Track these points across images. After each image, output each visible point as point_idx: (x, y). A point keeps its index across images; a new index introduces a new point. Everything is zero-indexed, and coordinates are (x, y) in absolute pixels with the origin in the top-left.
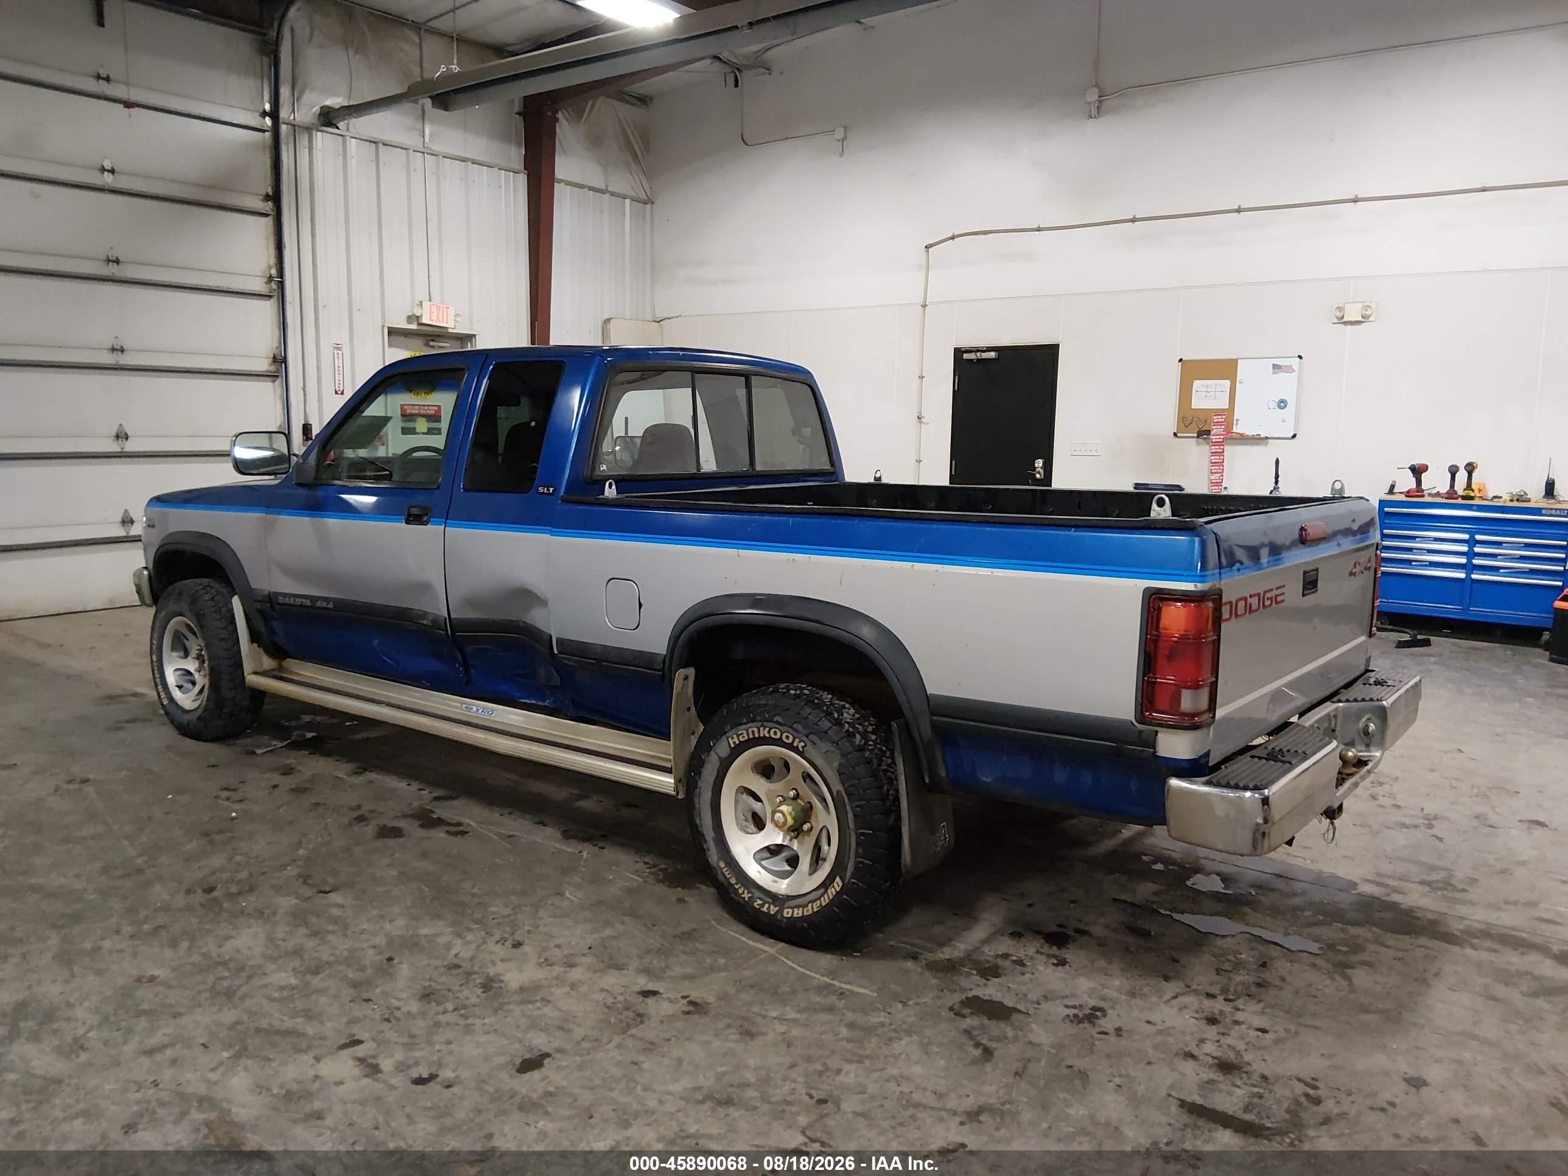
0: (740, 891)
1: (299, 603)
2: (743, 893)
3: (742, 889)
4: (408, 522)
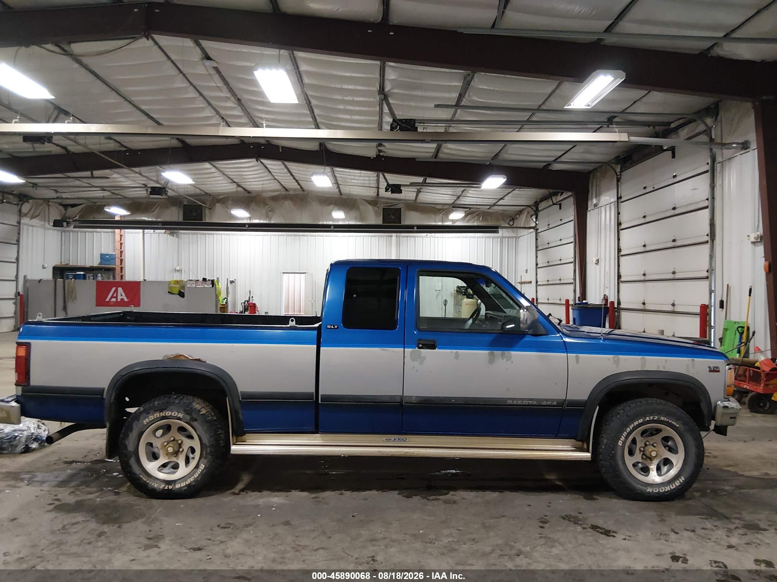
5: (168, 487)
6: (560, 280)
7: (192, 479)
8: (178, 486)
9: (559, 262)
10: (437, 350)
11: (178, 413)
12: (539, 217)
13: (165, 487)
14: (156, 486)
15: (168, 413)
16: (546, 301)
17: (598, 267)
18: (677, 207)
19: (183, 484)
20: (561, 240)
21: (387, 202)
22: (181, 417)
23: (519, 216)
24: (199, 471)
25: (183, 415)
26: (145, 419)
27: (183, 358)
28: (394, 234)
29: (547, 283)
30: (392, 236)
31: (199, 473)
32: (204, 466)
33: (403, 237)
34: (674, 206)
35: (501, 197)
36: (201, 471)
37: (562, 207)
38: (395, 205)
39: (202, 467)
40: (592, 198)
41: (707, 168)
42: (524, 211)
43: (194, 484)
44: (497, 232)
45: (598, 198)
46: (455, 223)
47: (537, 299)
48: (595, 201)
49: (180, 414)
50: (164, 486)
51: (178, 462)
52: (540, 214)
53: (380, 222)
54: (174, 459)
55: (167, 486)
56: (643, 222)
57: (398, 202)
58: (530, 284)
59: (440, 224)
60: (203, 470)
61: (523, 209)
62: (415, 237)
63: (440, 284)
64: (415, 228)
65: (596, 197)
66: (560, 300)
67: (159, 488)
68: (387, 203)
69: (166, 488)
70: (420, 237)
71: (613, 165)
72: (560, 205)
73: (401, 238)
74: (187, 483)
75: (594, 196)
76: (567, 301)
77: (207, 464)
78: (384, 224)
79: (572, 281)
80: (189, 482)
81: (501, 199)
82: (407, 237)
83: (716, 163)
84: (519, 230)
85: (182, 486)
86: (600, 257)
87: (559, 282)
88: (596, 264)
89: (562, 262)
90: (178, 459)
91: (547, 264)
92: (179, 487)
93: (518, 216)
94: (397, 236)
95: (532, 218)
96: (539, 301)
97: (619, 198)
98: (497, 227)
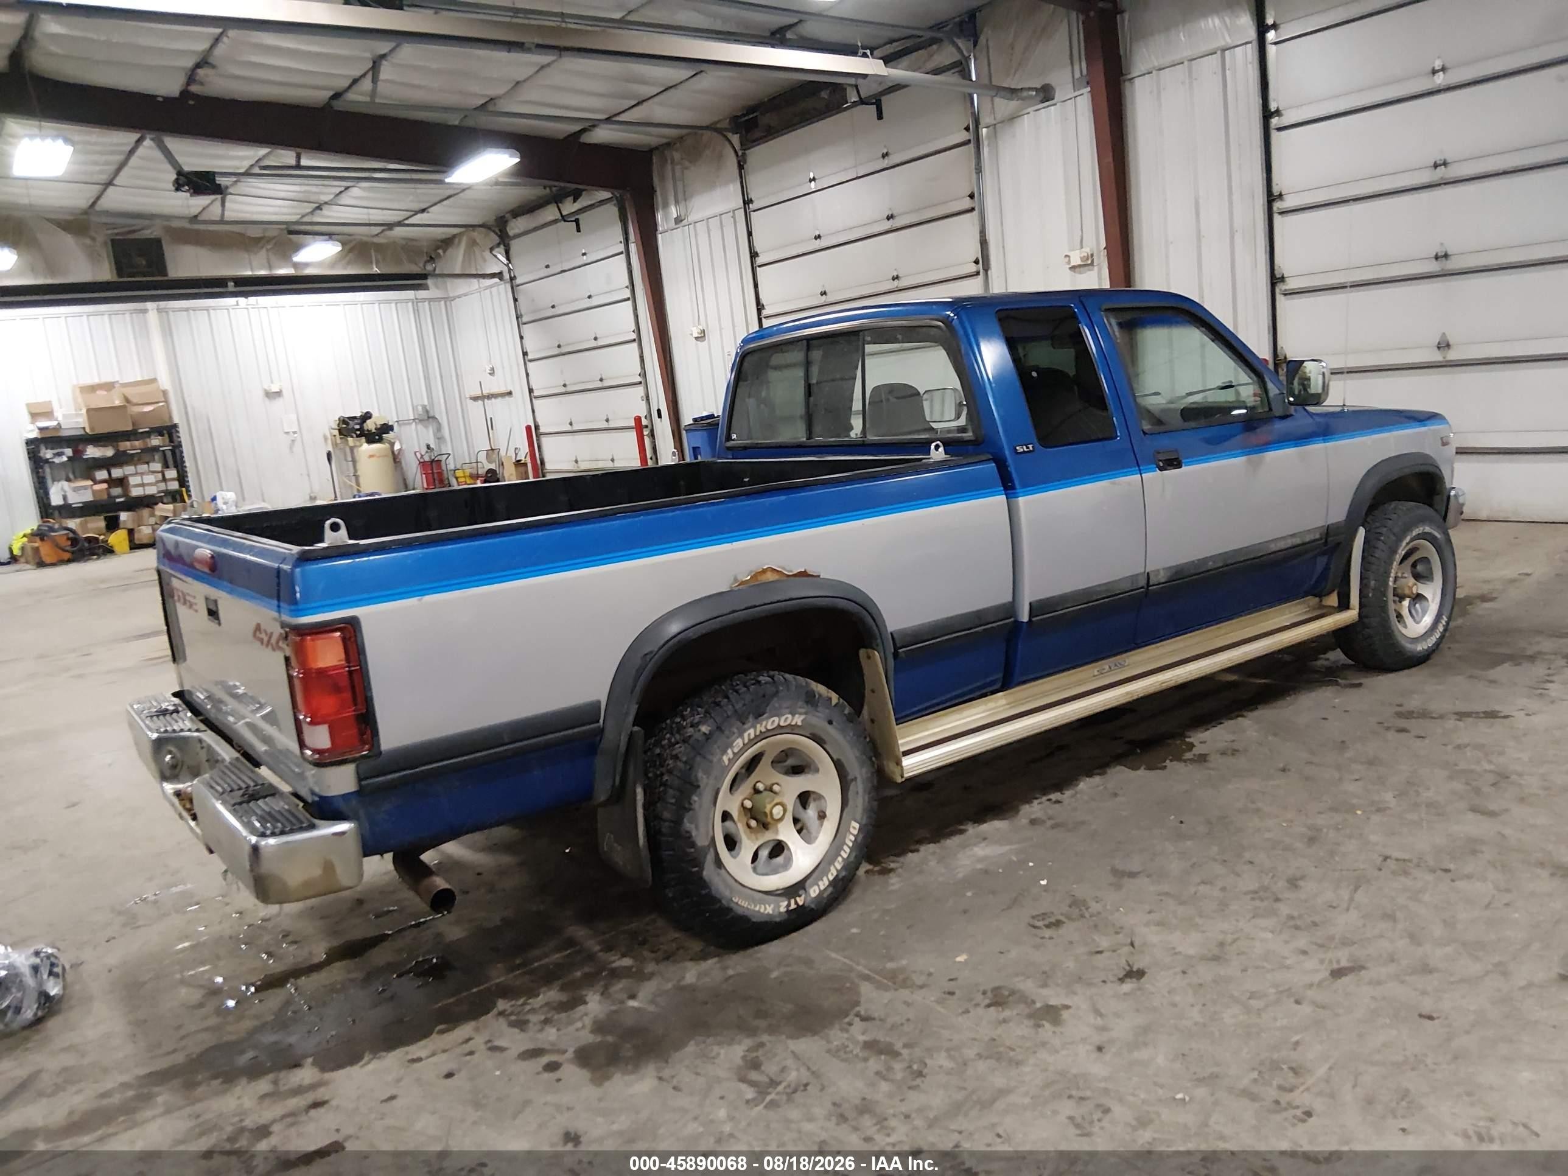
5: (796, 903)
6: (601, 380)
7: (838, 865)
8: (814, 892)
9: (593, 344)
10: (1184, 469)
11: (793, 715)
12: (512, 252)
13: (789, 905)
14: (769, 910)
15: (771, 723)
16: (568, 428)
17: (702, 345)
18: (895, 214)
19: (824, 884)
20: (590, 297)
21: (113, 224)
22: (799, 723)
23: (444, 252)
24: (850, 840)
25: (803, 717)
26: (724, 752)
27: (770, 577)
28: (149, 305)
29: (563, 390)
30: (145, 311)
31: (851, 844)
32: (857, 826)
33: (174, 310)
34: (890, 213)
35: (423, 206)
36: (853, 838)
37: (581, 226)
38: (139, 230)
39: (854, 828)
40: (666, 206)
41: (964, 136)
42: (457, 240)
43: (844, 873)
44: (425, 287)
45: (682, 205)
46: (303, 269)
47: (537, 427)
48: (673, 211)
49: (797, 716)
50: (786, 903)
51: (781, 837)
52: (515, 245)
53: (105, 273)
54: (769, 836)
55: (793, 901)
56: (817, 247)
57: (146, 222)
58: (507, 398)
59: (263, 272)
60: (856, 836)
61: (461, 234)
62: (207, 309)
63: (293, 417)
64: (231, 284)
65: (677, 202)
66: (607, 420)
67: (776, 913)
68: (114, 226)
69: (793, 906)
70: (221, 308)
71: (729, 135)
72: (577, 221)
73: (171, 313)
74: (831, 878)
75: (672, 199)
76: (638, 420)
77: (862, 819)
78: (121, 280)
79: (639, 379)
80: (835, 873)
81: (423, 211)
82: (187, 310)
83: (980, 126)
84: (449, 281)
85: (822, 888)
86: (707, 325)
87: (599, 384)
88: (697, 338)
89: (600, 343)
90: (777, 832)
91: (556, 351)
92: (817, 892)
93: (440, 251)
94: (159, 310)
95: (494, 252)
96: (542, 430)
97: (747, 202)
98: (424, 277)
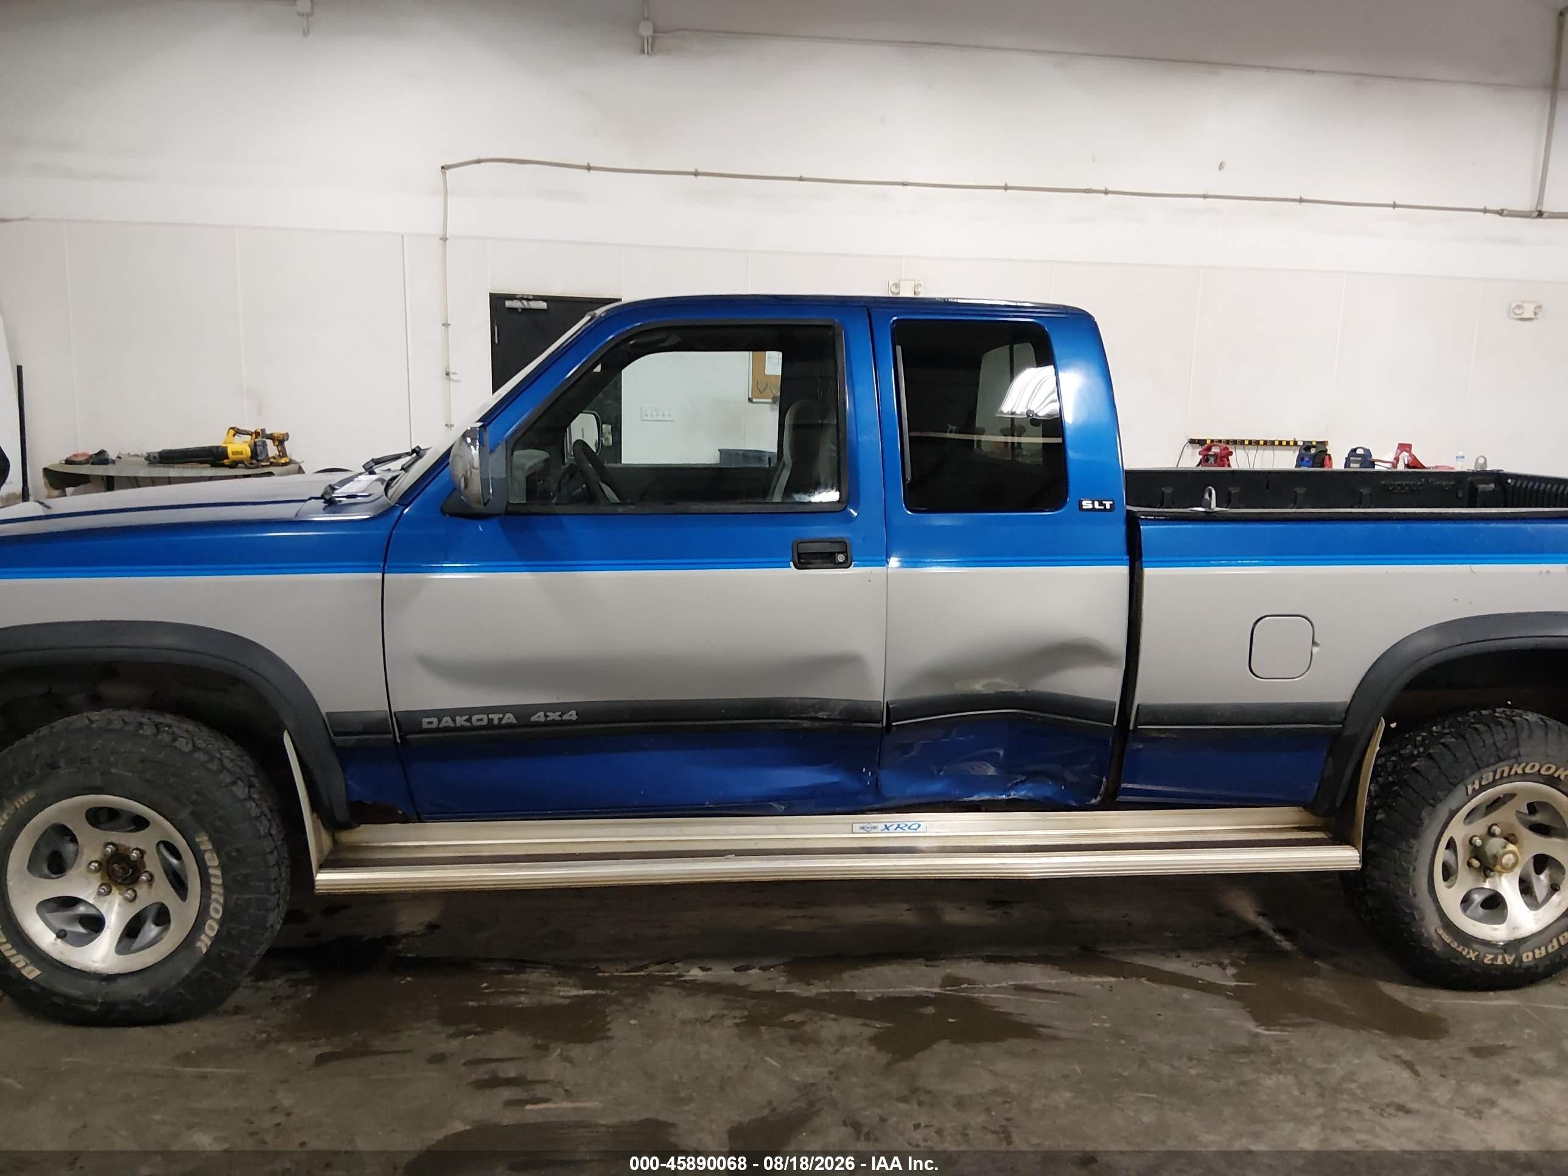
0: (1464, 953)
1: (485, 722)
2: (1469, 953)
3: (1466, 950)
4: (799, 566)
